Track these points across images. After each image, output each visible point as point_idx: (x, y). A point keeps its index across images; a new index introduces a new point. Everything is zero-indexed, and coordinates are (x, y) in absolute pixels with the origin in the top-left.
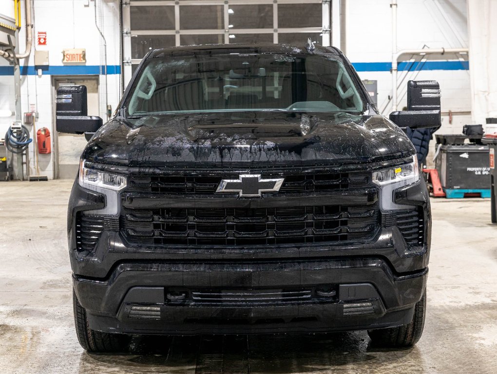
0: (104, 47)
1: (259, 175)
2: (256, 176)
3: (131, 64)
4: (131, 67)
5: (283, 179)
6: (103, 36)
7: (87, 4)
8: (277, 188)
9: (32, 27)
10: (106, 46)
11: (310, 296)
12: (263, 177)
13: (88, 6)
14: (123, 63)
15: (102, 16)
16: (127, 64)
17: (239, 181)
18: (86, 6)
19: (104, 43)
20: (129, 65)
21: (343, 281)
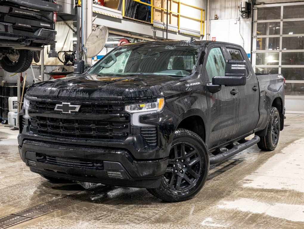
0: (243, 44)
1: (70, 103)
2: (68, 103)
3: (256, 53)
4: (256, 54)
5: (80, 106)
6: (243, 39)
7: (236, 23)
8: (77, 110)
9: (209, 35)
10: (244, 44)
11: (91, 165)
12: (71, 104)
13: (236, 24)
14: (252, 53)
15: (243, 28)
16: (254, 53)
17: (62, 105)
18: (235, 24)
19: (243, 42)
20: (255, 53)
21: (105, 160)
